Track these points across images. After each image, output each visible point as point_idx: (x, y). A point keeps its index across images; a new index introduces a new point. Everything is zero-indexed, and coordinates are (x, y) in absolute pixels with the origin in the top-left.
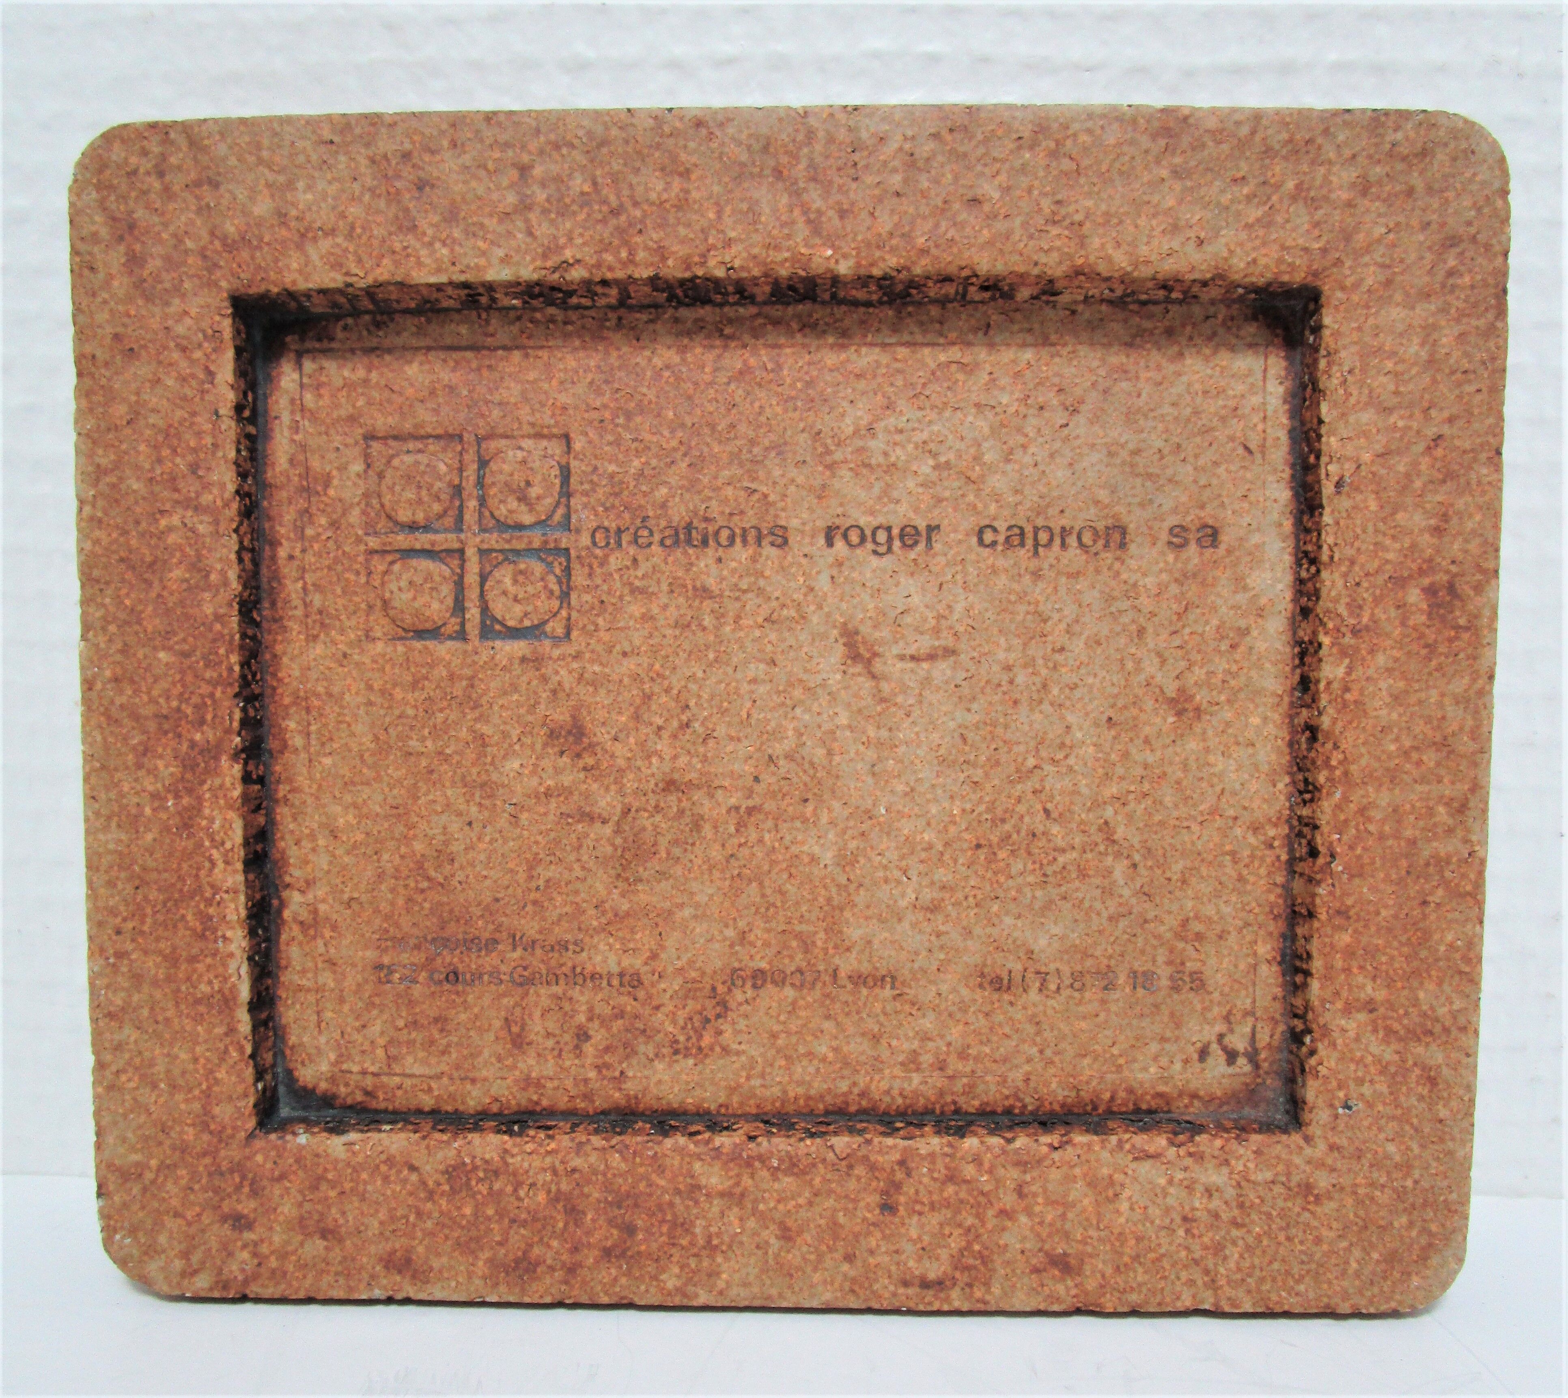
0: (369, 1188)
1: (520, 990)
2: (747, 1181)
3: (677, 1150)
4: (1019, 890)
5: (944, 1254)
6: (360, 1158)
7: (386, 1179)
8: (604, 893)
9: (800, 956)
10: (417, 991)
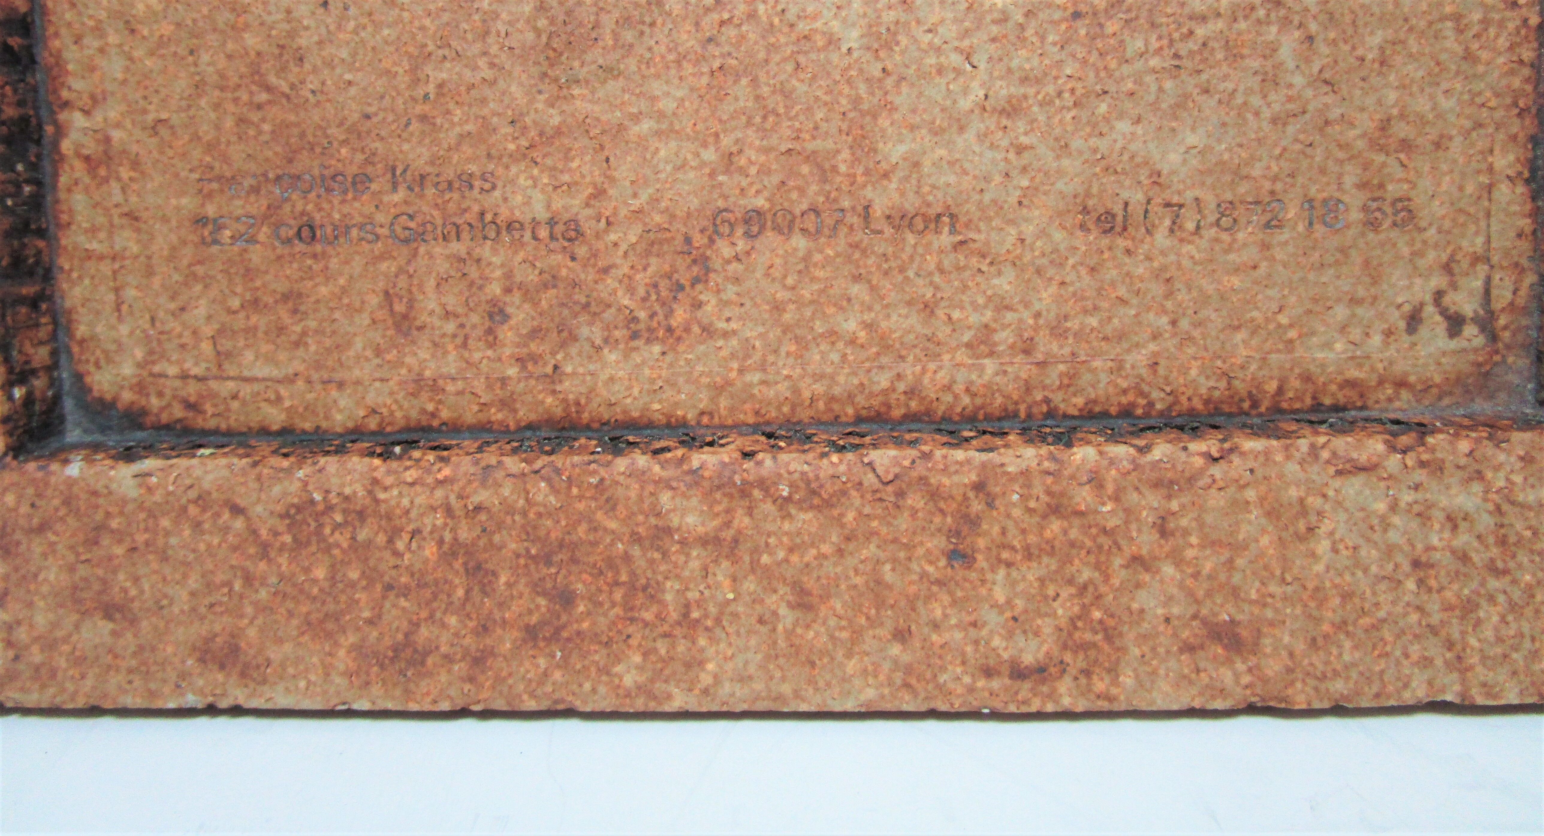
0: (173, 541)
1: (405, 251)
2: (742, 520)
3: (633, 473)
4: (1138, 82)
5: (1047, 626)
6: (158, 497)
7: (197, 525)
8: (522, 100)
9: (814, 188)
10: (256, 255)
